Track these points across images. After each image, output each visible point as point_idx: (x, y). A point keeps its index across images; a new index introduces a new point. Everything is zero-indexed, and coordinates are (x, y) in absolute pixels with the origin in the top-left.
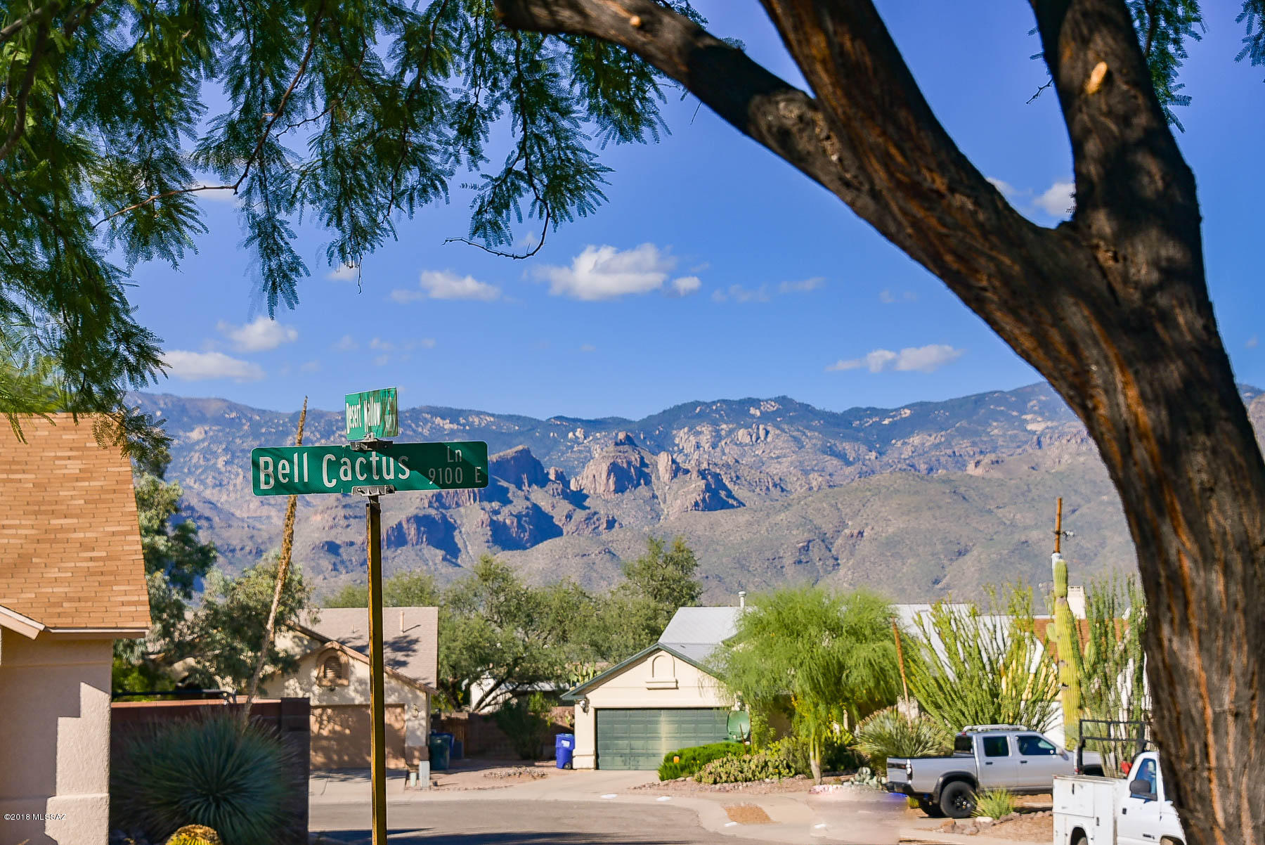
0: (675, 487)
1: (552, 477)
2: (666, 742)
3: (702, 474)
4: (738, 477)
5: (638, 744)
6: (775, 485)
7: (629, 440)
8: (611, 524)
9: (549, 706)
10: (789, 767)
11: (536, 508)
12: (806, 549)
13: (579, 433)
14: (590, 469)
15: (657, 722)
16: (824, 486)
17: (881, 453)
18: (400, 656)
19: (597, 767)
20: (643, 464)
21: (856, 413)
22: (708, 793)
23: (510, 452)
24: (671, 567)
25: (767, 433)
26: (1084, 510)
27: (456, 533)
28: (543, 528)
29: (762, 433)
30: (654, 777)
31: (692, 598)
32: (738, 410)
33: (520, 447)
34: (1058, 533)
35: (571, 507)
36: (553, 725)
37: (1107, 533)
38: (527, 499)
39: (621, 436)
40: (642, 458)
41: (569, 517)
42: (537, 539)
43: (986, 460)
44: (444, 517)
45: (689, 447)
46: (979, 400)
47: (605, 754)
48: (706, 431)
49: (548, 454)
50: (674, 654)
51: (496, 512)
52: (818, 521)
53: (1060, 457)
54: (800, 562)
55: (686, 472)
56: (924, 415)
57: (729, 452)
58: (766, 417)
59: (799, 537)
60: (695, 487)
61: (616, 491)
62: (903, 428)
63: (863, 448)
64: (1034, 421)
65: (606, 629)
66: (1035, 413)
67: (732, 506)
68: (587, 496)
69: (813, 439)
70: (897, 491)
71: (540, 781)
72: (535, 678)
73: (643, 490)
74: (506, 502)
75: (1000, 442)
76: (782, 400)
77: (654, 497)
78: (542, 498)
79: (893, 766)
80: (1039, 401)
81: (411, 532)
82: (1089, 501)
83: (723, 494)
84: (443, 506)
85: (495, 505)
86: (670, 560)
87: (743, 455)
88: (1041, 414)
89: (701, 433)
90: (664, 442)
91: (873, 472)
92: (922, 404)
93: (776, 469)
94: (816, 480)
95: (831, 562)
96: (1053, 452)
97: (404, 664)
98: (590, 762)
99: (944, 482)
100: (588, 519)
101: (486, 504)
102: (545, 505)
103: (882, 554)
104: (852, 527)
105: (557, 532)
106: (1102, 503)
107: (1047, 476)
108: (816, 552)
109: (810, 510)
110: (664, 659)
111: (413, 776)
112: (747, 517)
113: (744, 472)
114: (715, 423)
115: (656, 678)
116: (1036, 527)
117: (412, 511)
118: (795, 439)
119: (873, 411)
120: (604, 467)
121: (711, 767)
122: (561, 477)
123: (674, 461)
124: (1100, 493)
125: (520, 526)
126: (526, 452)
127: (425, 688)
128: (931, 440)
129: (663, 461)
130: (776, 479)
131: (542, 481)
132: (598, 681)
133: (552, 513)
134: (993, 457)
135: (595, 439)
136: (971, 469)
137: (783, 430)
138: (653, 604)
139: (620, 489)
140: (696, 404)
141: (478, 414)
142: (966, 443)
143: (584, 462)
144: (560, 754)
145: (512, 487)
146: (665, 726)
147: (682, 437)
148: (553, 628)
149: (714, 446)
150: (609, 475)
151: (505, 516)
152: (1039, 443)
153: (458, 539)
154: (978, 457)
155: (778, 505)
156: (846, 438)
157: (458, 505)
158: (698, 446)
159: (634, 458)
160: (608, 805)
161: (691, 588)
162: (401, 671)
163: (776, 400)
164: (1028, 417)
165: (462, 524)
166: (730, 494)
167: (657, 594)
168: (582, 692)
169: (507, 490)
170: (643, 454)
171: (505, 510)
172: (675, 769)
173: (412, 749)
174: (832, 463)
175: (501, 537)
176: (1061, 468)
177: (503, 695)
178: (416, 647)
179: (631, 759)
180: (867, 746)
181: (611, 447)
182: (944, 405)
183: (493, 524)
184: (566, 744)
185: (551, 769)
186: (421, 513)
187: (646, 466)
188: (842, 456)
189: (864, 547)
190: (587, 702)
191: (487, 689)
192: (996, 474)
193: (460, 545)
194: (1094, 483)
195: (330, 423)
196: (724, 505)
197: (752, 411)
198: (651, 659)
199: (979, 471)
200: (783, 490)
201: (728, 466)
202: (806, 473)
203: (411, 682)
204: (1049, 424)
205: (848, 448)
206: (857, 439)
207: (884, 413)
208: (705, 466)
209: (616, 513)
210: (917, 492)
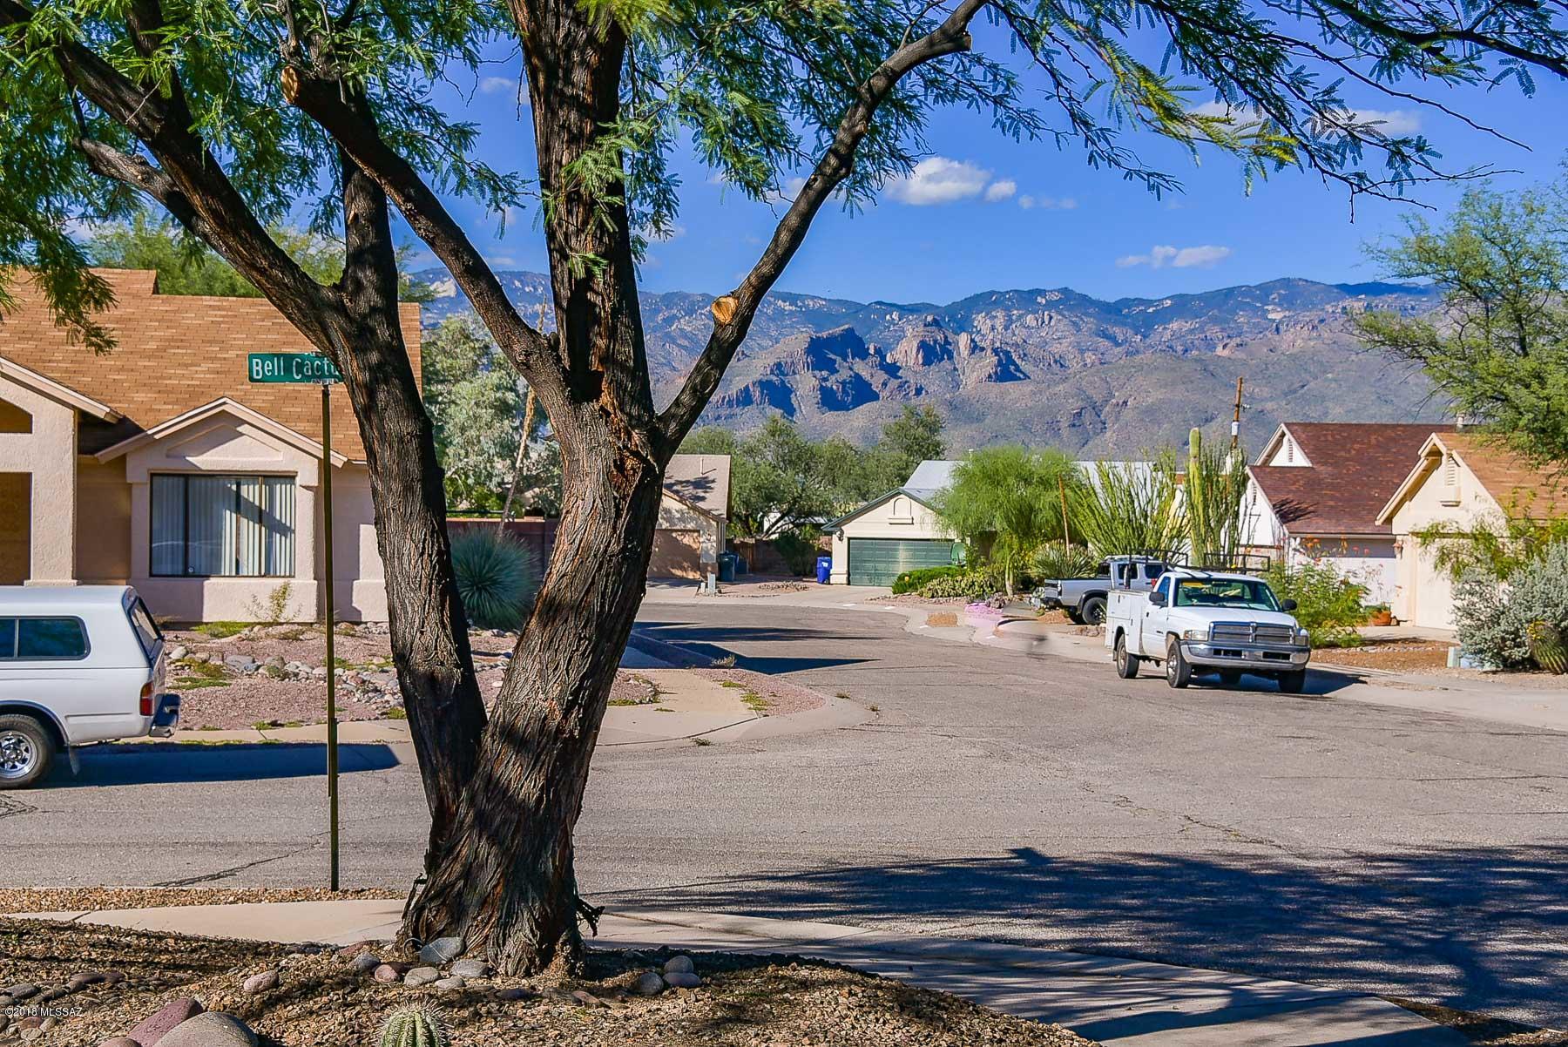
0: (972, 362)
1: (872, 351)
2: (903, 564)
3: (996, 351)
4: (1025, 355)
5: (881, 566)
6: (1056, 362)
7: (936, 322)
8: (919, 392)
9: (817, 535)
10: (991, 586)
11: (858, 376)
12: (1079, 414)
13: (895, 316)
14: (903, 346)
15: (896, 550)
16: (1097, 362)
17: (1145, 336)
18: (700, 493)
19: (849, 584)
20: (947, 342)
21: (1126, 302)
22: (926, 605)
23: (838, 330)
24: (921, 429)
25: (1051, 318)
26: (1312, 385)
27: (793, 395)
28: (862, 393)
29: (1046, 318)
30: (889, 592)
31: (938, 454)
32: (1027, 299)
33: (846, 327)
34: (1238, 406)
35: (886, 376)
36: (820, 549)
37: (1331, 405)
38: (851, 369)
39: (930, 319)
40: (946, 337)
41: (885, 384)
42: (858, 402)
43: (1233, 343)
44: (783, 382)
45: (985, 329)
46: (1230, 292)
47: (856, 574)
48: (1000, 314)
49: (869, 332)
50: (911, 497)
51: (825, 380)
52: (1090, 392)
53: (1294, 342)
54: (1074, 425)
55: (983, 349)
56: (1182, 306)
57: (1020, 334)
58: (1050, 305)
59: (1074, 405)
60: (989, 362)
61: (923, 364)
62: (1163, 316)
63: (1130, 332)
64: (1274, 311)
65: (865, 477)
66: (1275, 304)
67: (1020, 379)
68: (900, 368)
69: (1089, 323)
70: (1157, 368)
71: (802, 592)
72: (810, 513)
73: (946, 364)
74: (834, 371)
75: (1245, 329)
76: (1065, 291)
77: (955, 369)
78: (863, 369)
79: (1049, 585)
80: (1279, 294)
81: (756, 394)
82: (1316, 378)
83: (1012, 368)
84: (782, 373)
85: (825, 373)
86: (921, 423)
87: (1030, 336)
88: (1280, 305)
89: (996, 317)
90: (963, 325)
91: (1138, 352)
92: (1181, 296)
93: (1057, 349)
94: (1090, 358)
95: (1100, 426)
96: (1289, 337)
97: (703, 499)
98: (844, 579)
99: (1196, 361)
100: (900, 386)
101: (816, 372)
102: (865, 375)
103: (1142, 420)
104: (1118, 397)
105: (875, 397)
106: (1327, 379)
107: (1283, 357)
108: (1087, 417)
109: (1084, 383)
110: (903, 501)
111: (703, 585)
112: (1031, 387)
113: (1030, 350)
114: (1007, 309)
115: (897, 516)
116: (1272, 399)
117: (757, 377)
118: (1074, 323)
119: (1140, 301)
120: (915, 344)
121: (929, 585)
122: (878, 351)
123: (972, 340)
124: (1325, 372)
125: (844, 390)
126: (851, 331)
127: (717, 518)
128: (1187, 326)
129: (963, 339)
130: (1057, 357)
131: (862, 354)
132: (850, 517)
133: (871, 381)
134: (1238, 340)
135: (908, 321)
136: (1219, 351)
137: (1064, 316)
138: (905, 457)
139: (927, 362)
140: (992, 293)
141: (813, 298)
142: (1217, 329)
143: (899, 339)
144: (820, 572)
145: (839, 359)
146: (902, 554)
147: (980, 321)
148: (825, 475)
149: (1006, 328)
150: (918, 351)
151: (833, 383)
152: (1277, 329)
153: (793, 400)
154: (1226, 341)
155: (1057, 378)
156: (1115, 324)
157: (794, 373)
158: (993, 328)
159: (940, 337)
160: (847, 611)
161: (938, 444)
162: (700, 504)
163: (1059, 291)
164: (1270, 308)
165: (798, 389)
166: (1018, 369)
167: (908, 449)
168: (839, 525)
169: (835, 361)
170: (947, 333)
171: (833, 378)
172: (904, 586)
173: (706, 565)
174: (1104, 344)
175: (829, 400)
176: (1295, 350)
177: (786, 525)
178: (712, 485)
179: (875, 578)
180: (1035, 570)
181: (921, 328)
182: (1200, 297)
183: (822, 389)
184: (826, 565)
185: (813, 586)
186: (765, 379)
187: (950, 344)
188: (1112, 339)
189: (1128, 414)
190: (842, 532)
191: (773, 520)
192: (1240, 355)
193: (796, 406)
194: (1321, 363)
195: (693, 303)
196: (1014, 378)
197: (1039, 299)
198: (893, 501)
199: (1226, 353)
200: (1062, 366)
201: (1017, 345)
202: (1082, 352)
203: (706, 513)
204: (1287, 313)
205: (1118, 331)
206: (1125, 324)
207: (1149, 303)
208: (998, 344)
209: (923, 382)
210: (1173, 370)
